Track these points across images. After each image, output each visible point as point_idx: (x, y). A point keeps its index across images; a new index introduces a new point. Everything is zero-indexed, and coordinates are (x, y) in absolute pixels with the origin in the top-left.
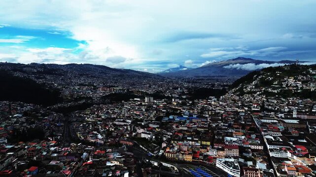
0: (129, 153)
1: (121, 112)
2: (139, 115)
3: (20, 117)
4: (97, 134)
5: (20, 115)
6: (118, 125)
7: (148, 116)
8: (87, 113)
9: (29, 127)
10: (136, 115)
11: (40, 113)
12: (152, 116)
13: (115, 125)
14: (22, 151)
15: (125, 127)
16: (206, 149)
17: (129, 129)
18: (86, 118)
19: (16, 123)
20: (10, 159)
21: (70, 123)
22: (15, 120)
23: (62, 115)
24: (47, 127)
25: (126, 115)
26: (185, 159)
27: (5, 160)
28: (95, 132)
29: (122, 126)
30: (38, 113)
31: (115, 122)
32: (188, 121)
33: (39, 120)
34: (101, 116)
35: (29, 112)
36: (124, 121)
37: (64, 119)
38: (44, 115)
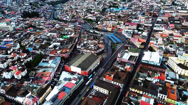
0: (79, 26)
1: (83, 5)
2: (93, 7)
3: (28, 6)
4: (67, 16)
5: (28, 5)
6: (78, 12)
7: (98, 8)
8: (65, 5)
9: (32, 11)
10: (91, 7)
11: (39, 4)
12: (100, 8)
13: (76, 12)
14: (27, 21)
15: (82, 13)
16: (120, 25)
17: (84, 14)
18: (64, 8)
19: (25, 8)
20: (22, 24)
21: (55, 10)
22: (25, 7)
23: (51, 5)
24: (42, 11)
25: (86, 7)
26: (108, 30)
27: (20, 24)
28: (67, 15)
29: (80, 12)
30: (38, 4)
31: (77, 10)
32: (120, 11)
33: (38, 8)
34: (72, 7)
35: (32, 3)
36: (82, 10)
37: (53, 8)
38: (41, 5)
